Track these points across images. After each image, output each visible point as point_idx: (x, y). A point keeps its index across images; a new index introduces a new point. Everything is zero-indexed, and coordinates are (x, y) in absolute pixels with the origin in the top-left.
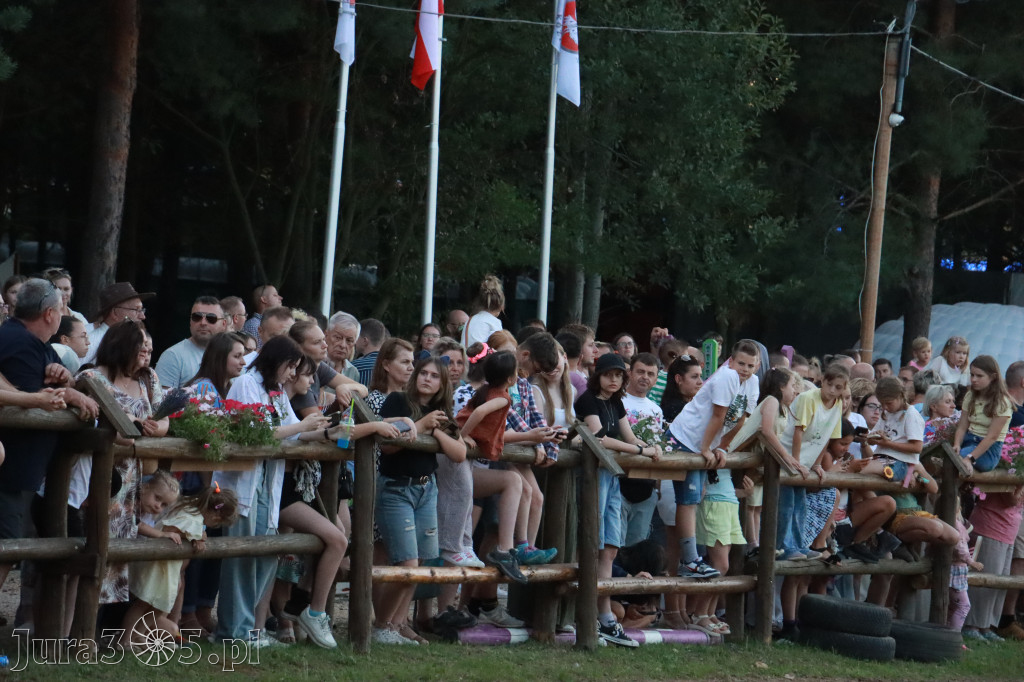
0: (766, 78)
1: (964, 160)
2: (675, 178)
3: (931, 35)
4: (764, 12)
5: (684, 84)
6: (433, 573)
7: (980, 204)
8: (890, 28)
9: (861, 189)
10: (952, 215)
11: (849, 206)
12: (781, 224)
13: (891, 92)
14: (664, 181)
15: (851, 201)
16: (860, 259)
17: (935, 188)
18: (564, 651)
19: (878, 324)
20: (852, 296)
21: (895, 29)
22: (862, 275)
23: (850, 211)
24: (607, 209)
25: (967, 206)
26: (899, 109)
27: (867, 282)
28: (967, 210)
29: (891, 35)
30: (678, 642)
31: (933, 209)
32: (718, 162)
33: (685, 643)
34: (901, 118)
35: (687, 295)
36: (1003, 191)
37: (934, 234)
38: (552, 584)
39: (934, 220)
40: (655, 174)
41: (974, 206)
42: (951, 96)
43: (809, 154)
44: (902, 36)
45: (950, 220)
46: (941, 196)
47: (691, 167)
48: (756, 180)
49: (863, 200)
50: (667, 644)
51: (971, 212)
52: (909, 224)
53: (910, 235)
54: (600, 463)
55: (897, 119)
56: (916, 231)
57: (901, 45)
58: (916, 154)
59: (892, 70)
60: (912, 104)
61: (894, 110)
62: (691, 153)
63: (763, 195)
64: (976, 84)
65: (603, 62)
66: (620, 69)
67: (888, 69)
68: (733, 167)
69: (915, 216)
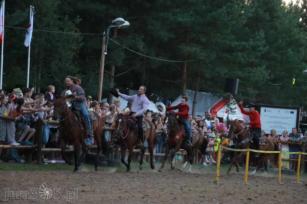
0: (77, 42)
1: (120, 64)
2: (57, 65)
3: (112, 36)
4: (75, 28)
5: (58, 44)
6: (3, 146)
7: (123, 73)
8: (104, 33)
9: (98, 69)
10: (117, 76)
11: (95, 73)
12: (81, 76)
13: (104, 47)
14: (54, 66)
15: (95, 72)
16: (98, 84)
17: (114, 70)
18: (34, 164)
19: (102, 99)
20: (96, 92)
21: (105, 34)
22: (98, 88)
23: (96, 74)
24: (41, 73)
25: (121, 73)
26: (106, 51)
27: (99, 89)
28: (120, 74)
29: (104, 35)
30: (59, 163)
31: (113, 74)
32: (67, 61)
33: (61, 163)
34: (107, 53)
35: (60, 91)
36: (128, 71)
37: (113, 79)
38: (31, 149)
39: (113, 77)
40: (52, 64)
41: (122, 74)
42: (117, 49)
43: (86, 61)
44: (107, 35)
45: (117, 77)
46: (115, 71)
47: (61, 63)
48: (75, 66)
49: (98, 72)
50: (56, 163)
51: (121, 75)
52: (108, 77)
53: (108, 79)
54: (42, 122)
55: (106, 53)
56: (110, 78)
57: (106, 37)
58: (109, 62)
59: (105, 43)
60: (109, 50)
61: (105, 51)
62: (60, 60)
63: (76, 70)
64: (122, 47)
65: (40, 39)
66: (44, 40)
67: (104, 43)
68: (70, 63)
69: (109, 75)
